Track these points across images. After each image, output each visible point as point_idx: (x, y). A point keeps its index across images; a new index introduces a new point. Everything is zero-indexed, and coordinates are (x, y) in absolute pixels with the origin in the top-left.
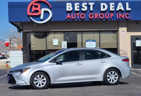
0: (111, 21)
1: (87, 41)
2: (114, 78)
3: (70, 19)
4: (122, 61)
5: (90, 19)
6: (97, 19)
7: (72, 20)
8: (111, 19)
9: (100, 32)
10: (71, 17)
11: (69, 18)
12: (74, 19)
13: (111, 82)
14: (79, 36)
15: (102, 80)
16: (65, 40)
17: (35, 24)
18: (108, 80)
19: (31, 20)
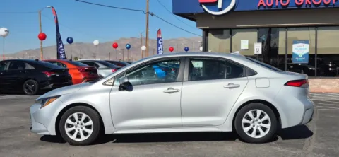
0: (334, 8)
1: (295, 42)
2: (262, 127)
3: (265, 7)
4: (286, 84)
5: (297, 6)
6: (310, 5)
7: (267, 8)
8: (334, 5)
9: (316, 27)
10: (265, 3)
11: (261, 5)
12: (271, 7)
13: (253, 135)
14: (282, 34)
15: (231, 130)
16: (259, 40)
17: (213, 17)
18: (246, 130)
19: (204, 10)
